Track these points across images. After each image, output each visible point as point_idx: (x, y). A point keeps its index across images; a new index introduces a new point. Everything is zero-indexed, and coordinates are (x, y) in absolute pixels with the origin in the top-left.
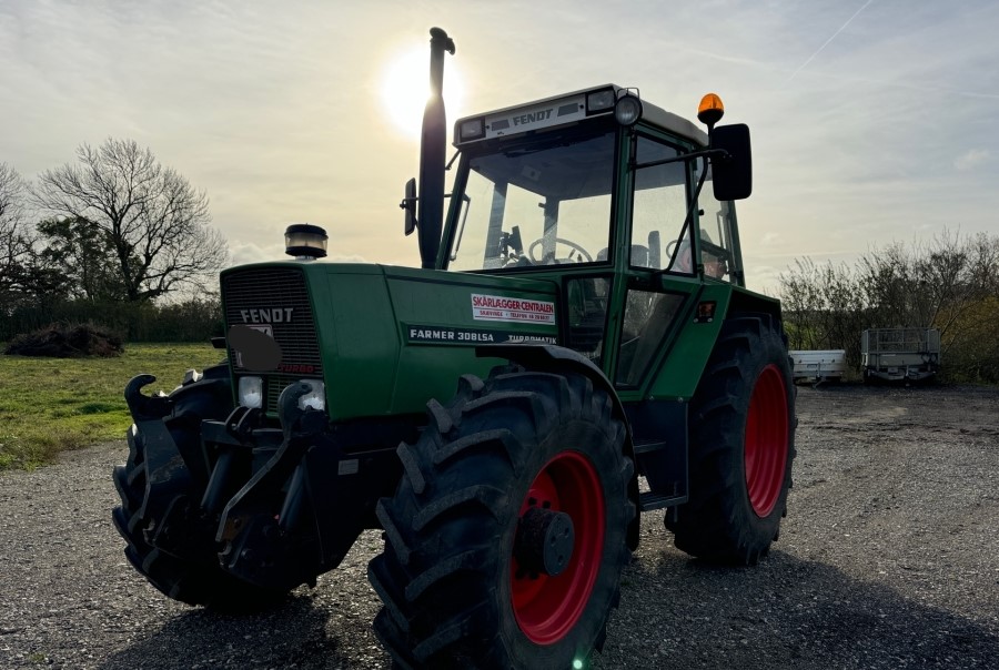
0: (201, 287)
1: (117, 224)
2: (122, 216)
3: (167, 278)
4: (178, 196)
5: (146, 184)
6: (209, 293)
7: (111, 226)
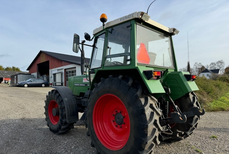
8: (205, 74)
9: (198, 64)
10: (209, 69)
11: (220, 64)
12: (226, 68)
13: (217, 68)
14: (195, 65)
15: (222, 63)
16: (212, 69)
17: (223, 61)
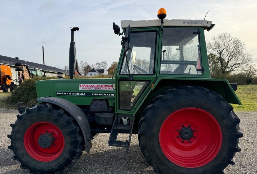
0: (243, 69)
1: (220, 55)
2: (222, 52)
3: (233, 67)
4: (237, 44)
5: (228, 43)
6: (245, 71)
7: (219, 55)
8: (93, 73)
9: (84, 62)
10: (95, 69)
11: (104, 64)
12: (108, 69)
13: (102, 68)
14: (81, 64)
15: (105, 63)
16: (98, 69)
17: (107, 62)
